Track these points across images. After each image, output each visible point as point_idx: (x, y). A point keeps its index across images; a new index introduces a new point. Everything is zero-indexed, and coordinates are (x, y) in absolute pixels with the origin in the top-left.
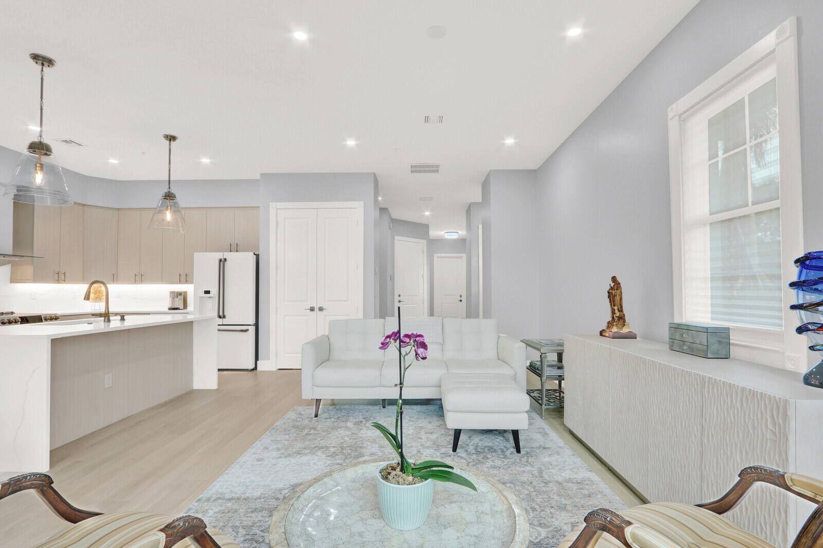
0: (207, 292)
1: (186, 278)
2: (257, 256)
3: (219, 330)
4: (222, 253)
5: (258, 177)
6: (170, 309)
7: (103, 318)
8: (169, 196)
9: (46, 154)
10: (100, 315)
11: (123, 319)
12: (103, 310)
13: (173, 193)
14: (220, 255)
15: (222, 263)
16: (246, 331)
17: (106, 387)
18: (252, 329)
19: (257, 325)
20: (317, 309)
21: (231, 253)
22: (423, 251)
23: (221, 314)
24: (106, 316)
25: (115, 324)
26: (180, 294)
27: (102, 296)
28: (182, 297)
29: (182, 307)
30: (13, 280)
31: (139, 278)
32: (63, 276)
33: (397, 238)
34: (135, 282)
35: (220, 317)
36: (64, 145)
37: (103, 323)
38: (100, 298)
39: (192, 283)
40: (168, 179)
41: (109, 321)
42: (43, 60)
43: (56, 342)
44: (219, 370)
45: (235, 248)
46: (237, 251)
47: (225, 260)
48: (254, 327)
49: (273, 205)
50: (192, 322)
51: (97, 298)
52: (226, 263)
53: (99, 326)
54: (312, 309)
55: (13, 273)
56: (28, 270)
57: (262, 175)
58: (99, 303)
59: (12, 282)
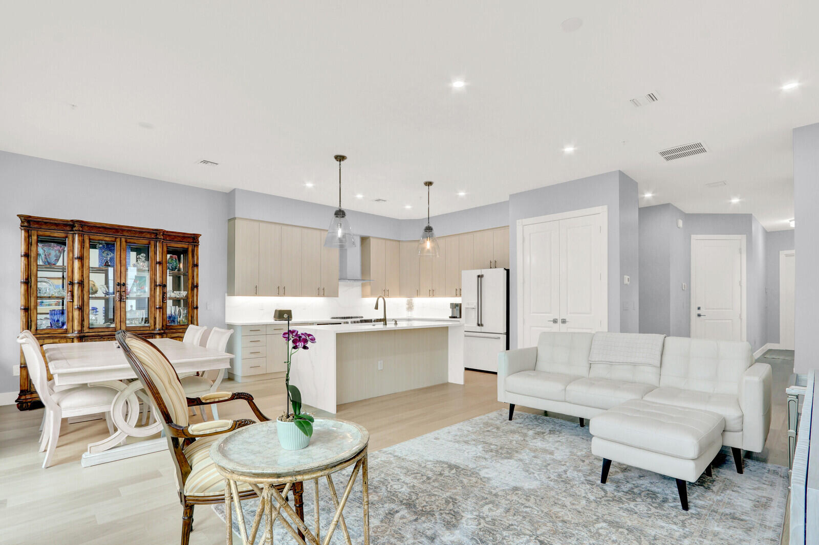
1: (460, 292)
2: (508, 271)
4: (482, 270)
5: (507, 199)
6: (450, 317)
7: (383, 322)
8: (429, 229)
9: (343, 217)
10: (380, 320)
11: (396, 324)
12: (382, 317)
13: (431, 227)
14: (479, 272)
15: (479, 278)
16: (499, 338)
17: (379, 369)
18: (504, 336)
20: (559, 321)
21: (491, 269)
22: (740, 249)
23: (479, 323)
24: (384, 320)
25: (390, 326)
26: (456, 305)
28: (458, 308)
29: (458, 316)
30: (364, 296)
31: (432, 293)
32: (387, 292)
33: (693, 236)
34: (430, 296)
35: (479, 325)
36: (377, 202)
37: (382, 325)
39: (463, 296)
40: (428, 217)
41: (386, 324)
42: (340, 158)
43: (339, 336)
44: (467, 369)
45: (493, 265)
46: (496, 267)
47: (484, 275)
48: (506, 334)
49: (519, 222)
50: (448, 327)
52: (483, 278)
53: (380, 326)
54: (555, 321)
55: (363, 291)
56: (368, 289)
57: (511, 196)
58: (410, 312)
59: (362, 297)
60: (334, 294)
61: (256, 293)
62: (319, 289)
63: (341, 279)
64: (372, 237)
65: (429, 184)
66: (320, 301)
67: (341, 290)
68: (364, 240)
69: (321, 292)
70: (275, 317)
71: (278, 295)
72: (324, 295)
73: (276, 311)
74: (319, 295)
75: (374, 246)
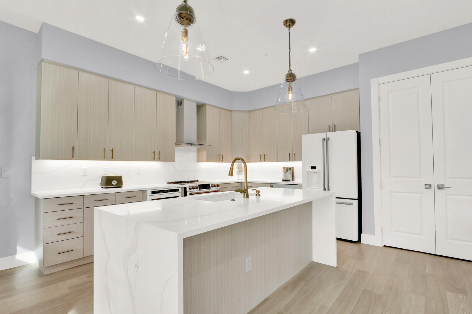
0: (313, 168)
1: (295, 156)
2: (359, 133)
3: (337, 203)
4: (325, 133)
6: (283, 180)
14: (324, 135)
15: (325, 142)
16: (351, 204)
18: (356, 203)
19: (360, 199)
23: (326, 187)
26: (290, 169)
27: (242, 170)
28: (291, 171)
29: (291, 179)
30: (199, 160)
31: (263, 158)
32: (221, 157)
34: (261, 161)
35: (325, 190)
38: (241, 171)
39: (300, 160)
46: (335, 131)
47: (328, 139)
48: (357, 201)
51: (239, 172)
52: (330, 142)
54: (428, 187)
55: (198, 156)
56: (204, 154)
57: (361, 56)
58: (240, 175)
59: (197, 162)
60: (171, 158)
61: (73, 157)
62: (154, 153)
63: (179, 143)
64: (209, 105)
65: (290, 23)
66: (155, 165)
67: (177, 155)
68: (200, 107)
69: (156, 156)
70: (101, 184)
71: (105, 158)
72: (159, 160)
73: (103, 177)
74: (154, 159)
75: (210, 114)
